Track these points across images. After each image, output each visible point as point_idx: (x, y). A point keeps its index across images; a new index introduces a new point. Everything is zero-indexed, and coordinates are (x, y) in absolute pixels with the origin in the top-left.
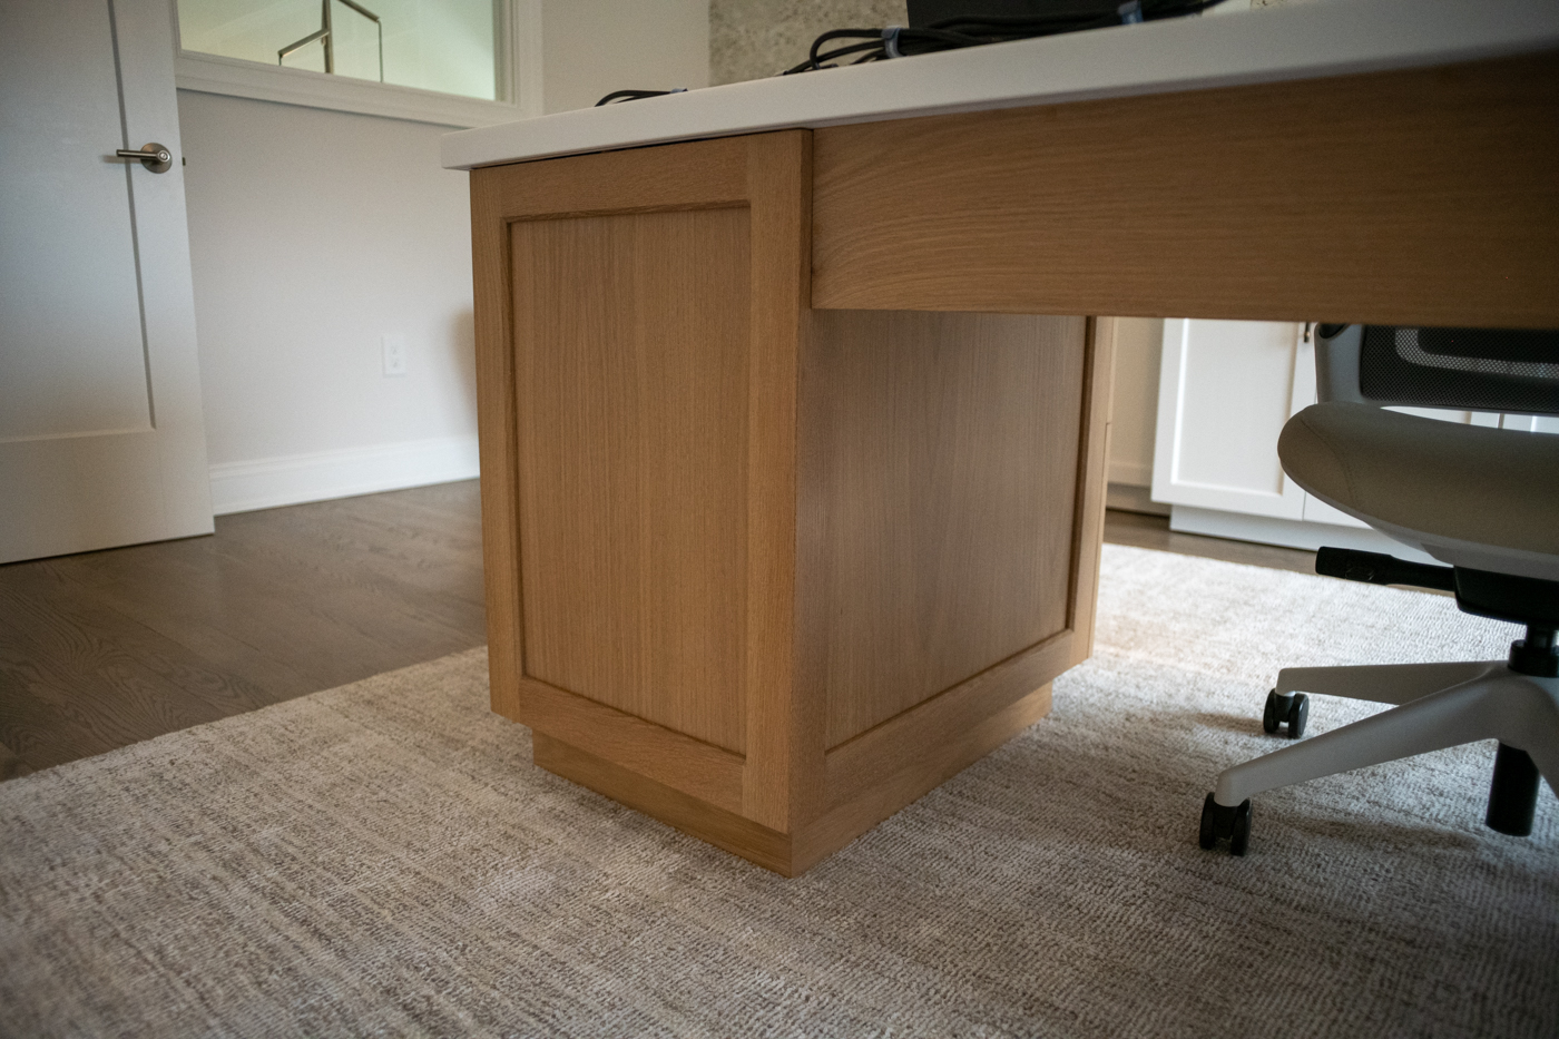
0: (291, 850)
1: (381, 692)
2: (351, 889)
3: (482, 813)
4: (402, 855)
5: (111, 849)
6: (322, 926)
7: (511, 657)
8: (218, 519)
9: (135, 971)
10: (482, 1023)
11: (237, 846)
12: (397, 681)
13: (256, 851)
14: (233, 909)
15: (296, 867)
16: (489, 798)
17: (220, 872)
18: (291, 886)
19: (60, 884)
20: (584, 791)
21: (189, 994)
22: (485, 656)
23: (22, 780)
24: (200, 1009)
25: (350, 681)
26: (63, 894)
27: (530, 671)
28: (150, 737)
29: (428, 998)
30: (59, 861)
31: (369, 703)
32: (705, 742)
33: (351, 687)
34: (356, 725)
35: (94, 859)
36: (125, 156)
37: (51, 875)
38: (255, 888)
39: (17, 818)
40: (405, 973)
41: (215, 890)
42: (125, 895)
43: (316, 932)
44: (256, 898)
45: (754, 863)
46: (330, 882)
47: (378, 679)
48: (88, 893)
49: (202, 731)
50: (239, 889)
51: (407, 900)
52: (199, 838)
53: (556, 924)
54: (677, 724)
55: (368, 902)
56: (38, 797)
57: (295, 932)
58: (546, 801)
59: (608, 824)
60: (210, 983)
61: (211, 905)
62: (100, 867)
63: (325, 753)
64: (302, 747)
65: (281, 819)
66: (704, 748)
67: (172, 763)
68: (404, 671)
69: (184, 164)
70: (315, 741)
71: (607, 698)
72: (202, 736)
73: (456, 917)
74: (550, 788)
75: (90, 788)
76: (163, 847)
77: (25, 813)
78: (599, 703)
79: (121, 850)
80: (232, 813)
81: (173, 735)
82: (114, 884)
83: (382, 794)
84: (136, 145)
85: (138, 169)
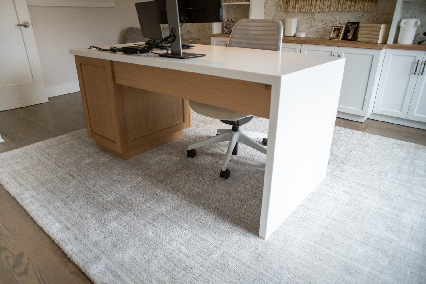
0: (57, 157)
1: (75, 134)
2: (65, 162)
3: (86, 152)
4: (73, 158)
5: (32, 158)
6: (60, 166)
7: (90, 129)
8: (49, 98)
9: (36, 171)
10: (78, 176)
11: (50, 157)
12: (78, 132)
13: (52, 158)
14: (49, 165)
15: (58, 160)
16: (88, 150)
17: (47, 160)
18: (57, 162)
19: (26, 162)
20: (102, 149)
21: (43, 174)
22: (86, 129)
23: (18, 149)
24: (44, 175)
25: (70, 132)
26: (26, 163)
27: (92, 131)
28: (37, 142)
29: (72, 174)
30: (25, 159)
31: (73, 136)
32: (112, 141)
33: (70, 133)
34: (70, 139)
35: (30, 159)
36: (19, 25)
37: (24, 161)
38: (52, 162)
39: (18, 154)
40: (70, 171)
41: (46, 162)
42: (34, 163)
43: (60, 167)
44: (52, 163)
45: (121, 158)
46: (62, 161)
47: (75, 132)
48: (29, 163)
49: (45, 141)
50: (50, 162)
51: (72, 163)
52: (44, 156)
53: (91, 166)
54: (109, 139)
55: (67, 164)
56: (21, 151)
57: (57, 167)
58: (96, 150)
59: (103, 153)
60: (45, 173)
61: (46, 164)
62: (31, 160)
63: (64, 144)
64: (61, 143)
65: (56, 153)
66: (112, 142)
67: (40, 146)
68: (79, 130)
69: (32, 25)
70: (63, 142)
71: (102, 135)
72: (45, 142)
73: (78, 165)
74: (97, 148)
75: (28, 150)
76: (39, 157)
77: (19, 153)
78: (101, 136)
79: (33, 158)
80: (49, 153)
81: (40, 142)
82: (33, 162)
83: (72, 150)
84: (21, 23)
85: (23, 28)
